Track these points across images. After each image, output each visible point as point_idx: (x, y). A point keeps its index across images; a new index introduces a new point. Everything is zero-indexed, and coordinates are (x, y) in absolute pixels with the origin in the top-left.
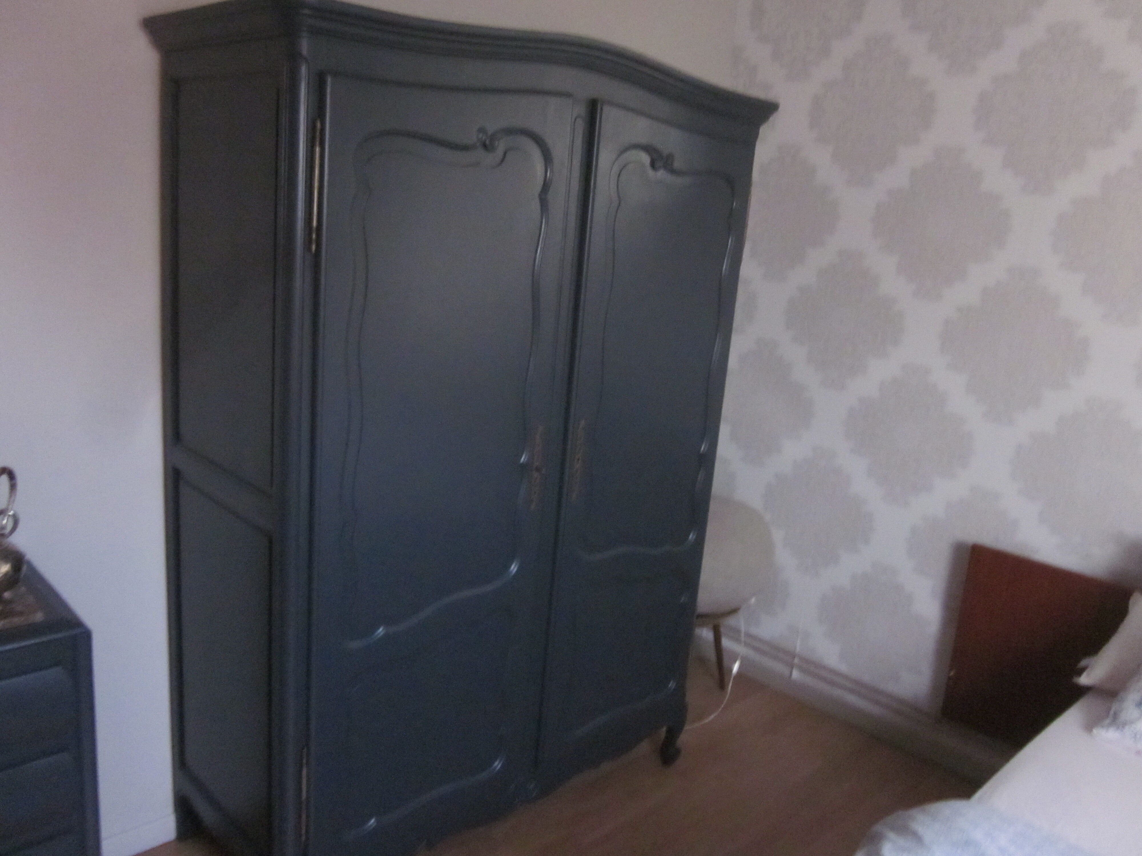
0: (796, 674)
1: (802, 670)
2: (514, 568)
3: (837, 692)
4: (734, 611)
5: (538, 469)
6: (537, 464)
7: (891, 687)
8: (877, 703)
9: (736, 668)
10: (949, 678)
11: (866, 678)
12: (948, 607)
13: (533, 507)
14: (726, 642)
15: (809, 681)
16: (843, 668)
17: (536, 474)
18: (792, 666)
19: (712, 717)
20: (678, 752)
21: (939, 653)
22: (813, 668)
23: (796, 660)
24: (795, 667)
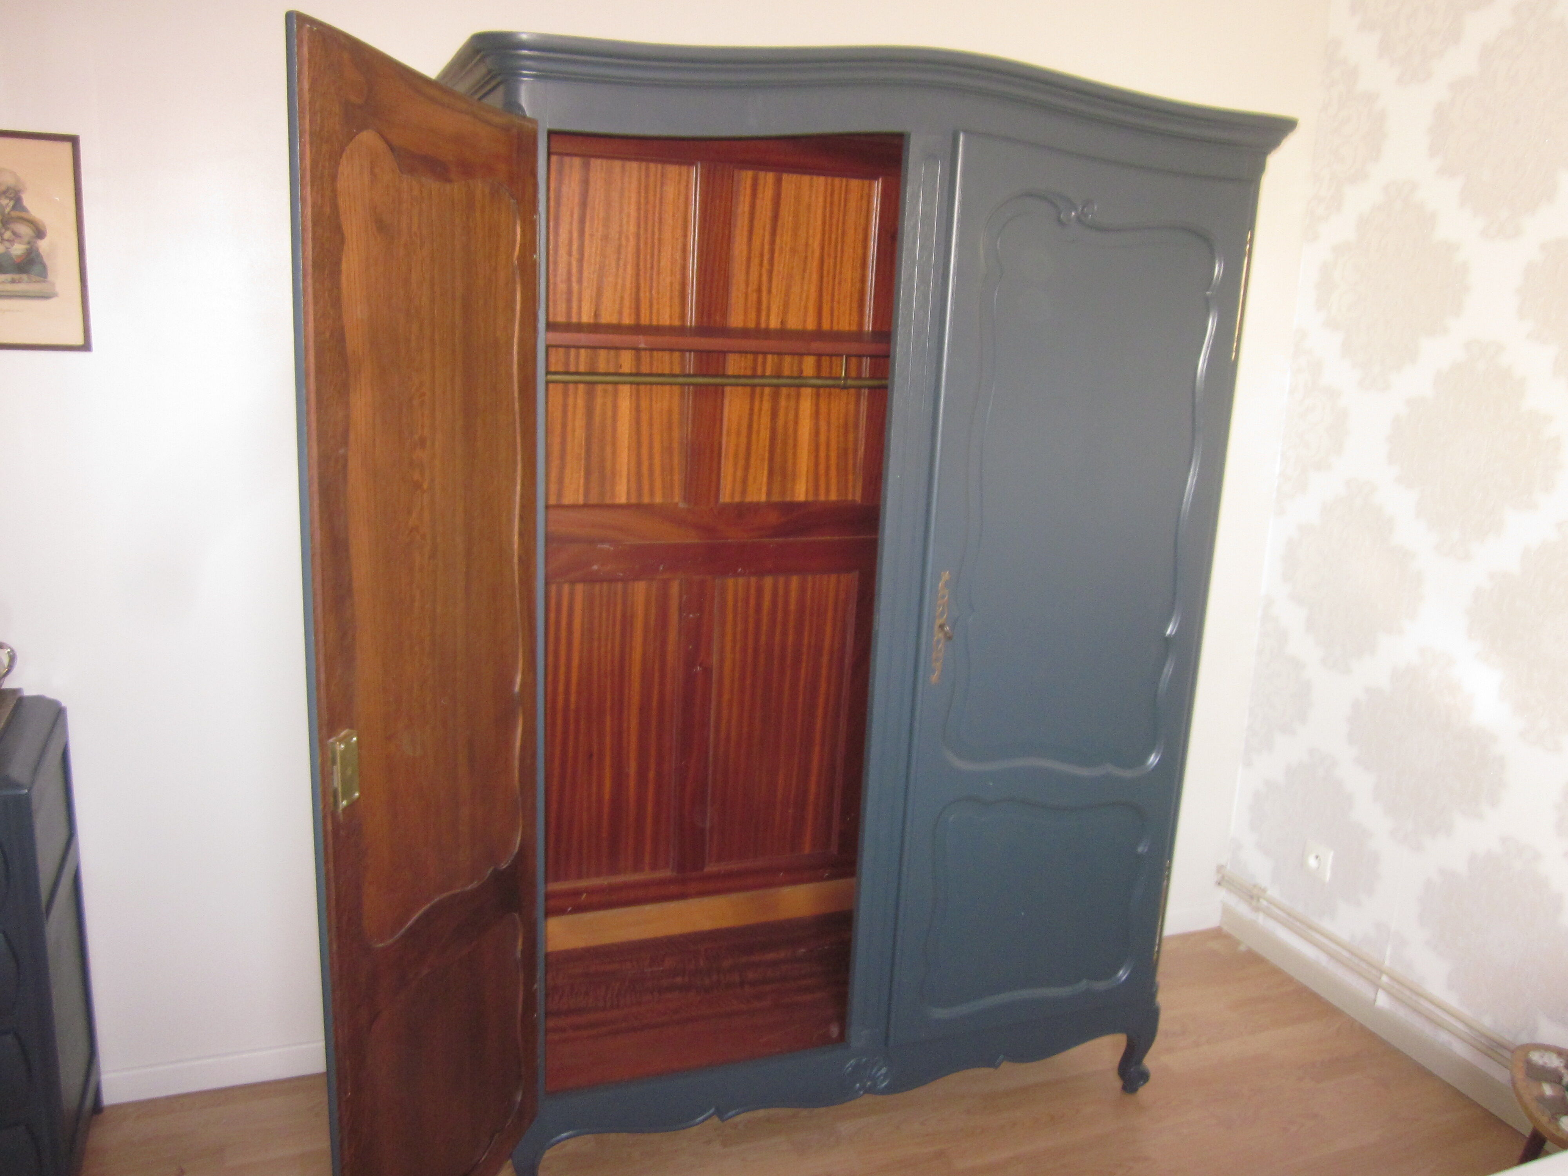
0: (1382, 1001)
1: (1390, 994)
15: (1402, 1014)
16: (1452, 1000)
18: (1377, 986)
22: (1408, 993)
23: (1384, 979)
24: (1384, 989)
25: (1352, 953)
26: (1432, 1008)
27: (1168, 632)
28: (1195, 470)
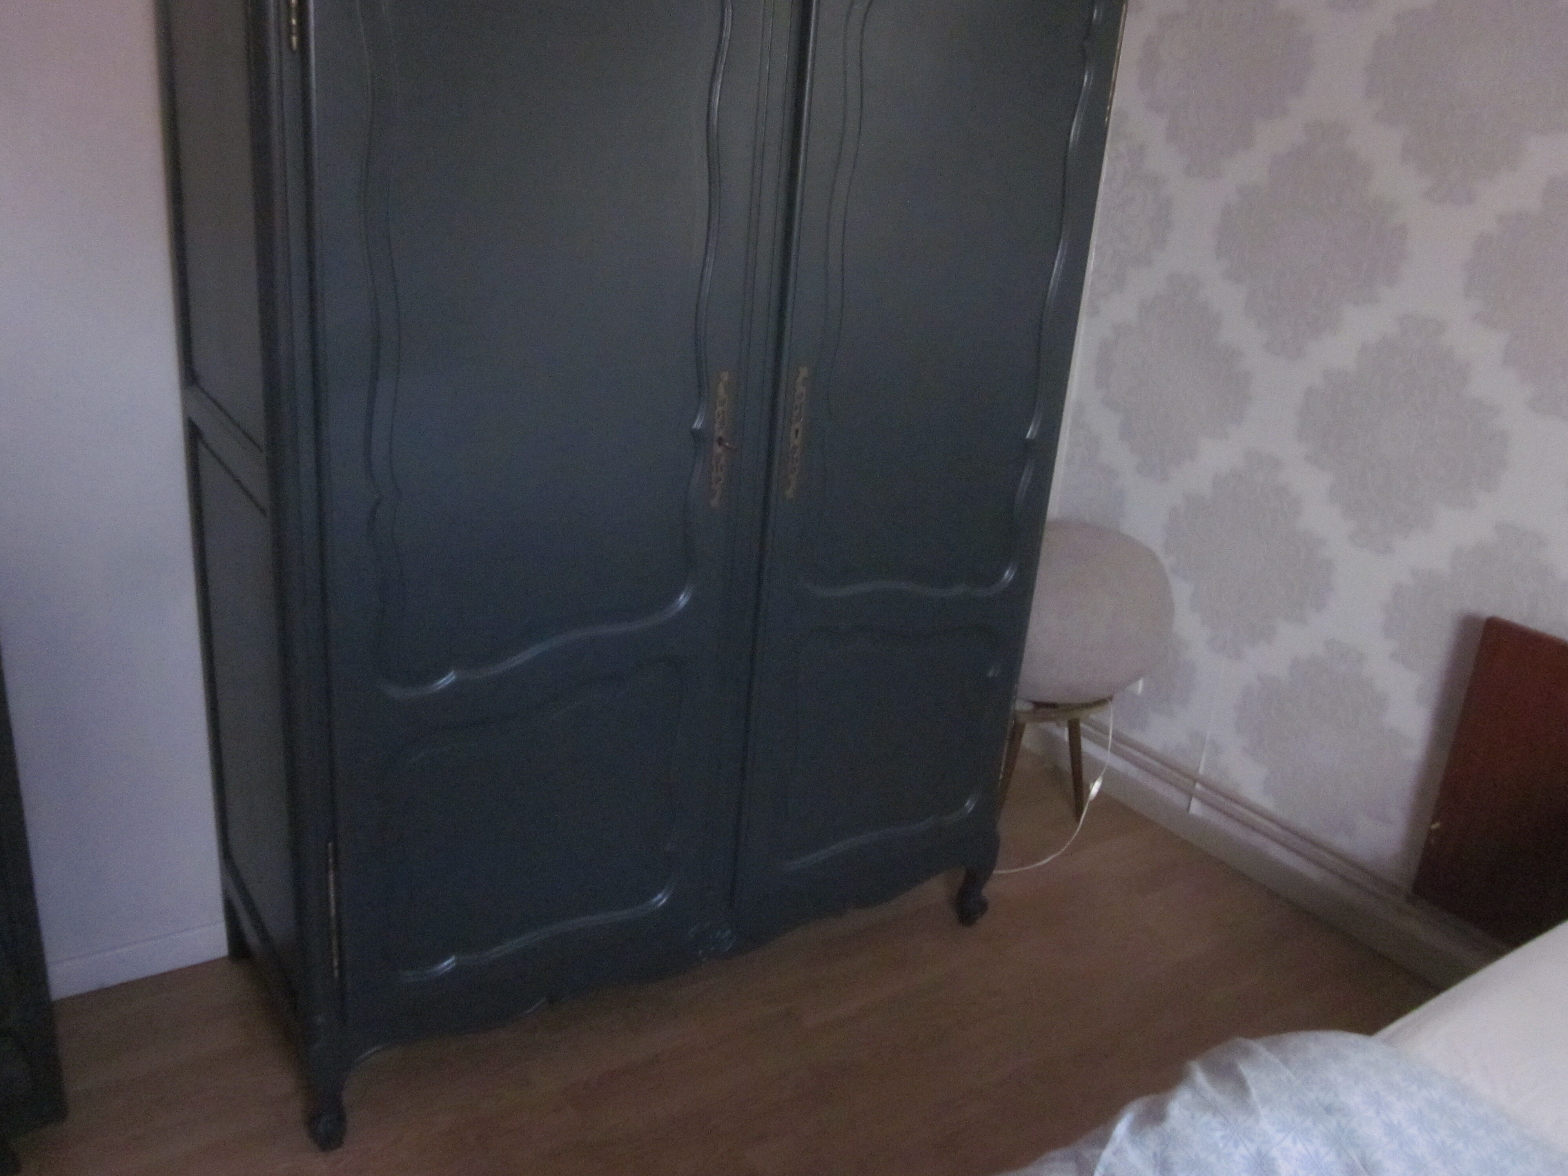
0: (1196, 808)
1: (1204, 801)
2: (683, 600)
3: (1257, 840)
4: (1101, 702)
5: (720, 441)
6: (720, 433)
7: (1342, 842)
8: (1319, 864)
9: (1095, 788)
10: (1431, 833)
11: (1303, 823)
12: (1441, 718)
13: (715, 502)
14: (1088, 747)
15: (1216, 819)
16: (1267, 803)
17: (718, 450)
18: (1190, 795)
19: (1049, 859)
20: (983, 907)
21: (1421, 792)
22: (1222, 800)
23: (1198, 786)
24: (1196, 797)
25: (1163, 763)
26: (1246, 812)
27: (1028, 436)
28: (1062, 252)
